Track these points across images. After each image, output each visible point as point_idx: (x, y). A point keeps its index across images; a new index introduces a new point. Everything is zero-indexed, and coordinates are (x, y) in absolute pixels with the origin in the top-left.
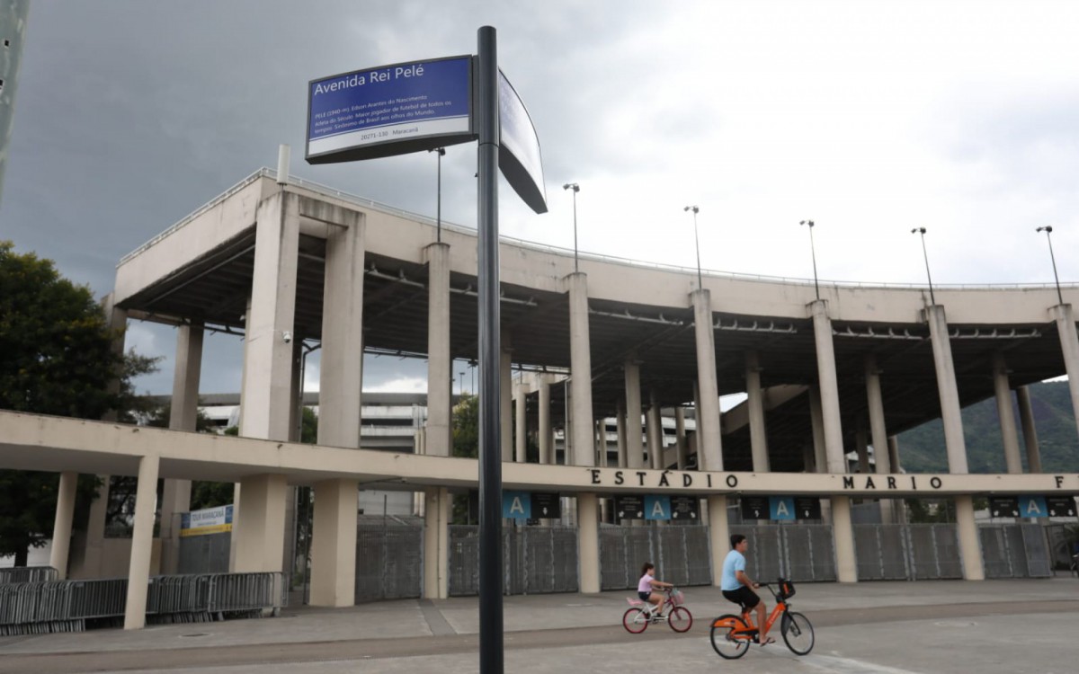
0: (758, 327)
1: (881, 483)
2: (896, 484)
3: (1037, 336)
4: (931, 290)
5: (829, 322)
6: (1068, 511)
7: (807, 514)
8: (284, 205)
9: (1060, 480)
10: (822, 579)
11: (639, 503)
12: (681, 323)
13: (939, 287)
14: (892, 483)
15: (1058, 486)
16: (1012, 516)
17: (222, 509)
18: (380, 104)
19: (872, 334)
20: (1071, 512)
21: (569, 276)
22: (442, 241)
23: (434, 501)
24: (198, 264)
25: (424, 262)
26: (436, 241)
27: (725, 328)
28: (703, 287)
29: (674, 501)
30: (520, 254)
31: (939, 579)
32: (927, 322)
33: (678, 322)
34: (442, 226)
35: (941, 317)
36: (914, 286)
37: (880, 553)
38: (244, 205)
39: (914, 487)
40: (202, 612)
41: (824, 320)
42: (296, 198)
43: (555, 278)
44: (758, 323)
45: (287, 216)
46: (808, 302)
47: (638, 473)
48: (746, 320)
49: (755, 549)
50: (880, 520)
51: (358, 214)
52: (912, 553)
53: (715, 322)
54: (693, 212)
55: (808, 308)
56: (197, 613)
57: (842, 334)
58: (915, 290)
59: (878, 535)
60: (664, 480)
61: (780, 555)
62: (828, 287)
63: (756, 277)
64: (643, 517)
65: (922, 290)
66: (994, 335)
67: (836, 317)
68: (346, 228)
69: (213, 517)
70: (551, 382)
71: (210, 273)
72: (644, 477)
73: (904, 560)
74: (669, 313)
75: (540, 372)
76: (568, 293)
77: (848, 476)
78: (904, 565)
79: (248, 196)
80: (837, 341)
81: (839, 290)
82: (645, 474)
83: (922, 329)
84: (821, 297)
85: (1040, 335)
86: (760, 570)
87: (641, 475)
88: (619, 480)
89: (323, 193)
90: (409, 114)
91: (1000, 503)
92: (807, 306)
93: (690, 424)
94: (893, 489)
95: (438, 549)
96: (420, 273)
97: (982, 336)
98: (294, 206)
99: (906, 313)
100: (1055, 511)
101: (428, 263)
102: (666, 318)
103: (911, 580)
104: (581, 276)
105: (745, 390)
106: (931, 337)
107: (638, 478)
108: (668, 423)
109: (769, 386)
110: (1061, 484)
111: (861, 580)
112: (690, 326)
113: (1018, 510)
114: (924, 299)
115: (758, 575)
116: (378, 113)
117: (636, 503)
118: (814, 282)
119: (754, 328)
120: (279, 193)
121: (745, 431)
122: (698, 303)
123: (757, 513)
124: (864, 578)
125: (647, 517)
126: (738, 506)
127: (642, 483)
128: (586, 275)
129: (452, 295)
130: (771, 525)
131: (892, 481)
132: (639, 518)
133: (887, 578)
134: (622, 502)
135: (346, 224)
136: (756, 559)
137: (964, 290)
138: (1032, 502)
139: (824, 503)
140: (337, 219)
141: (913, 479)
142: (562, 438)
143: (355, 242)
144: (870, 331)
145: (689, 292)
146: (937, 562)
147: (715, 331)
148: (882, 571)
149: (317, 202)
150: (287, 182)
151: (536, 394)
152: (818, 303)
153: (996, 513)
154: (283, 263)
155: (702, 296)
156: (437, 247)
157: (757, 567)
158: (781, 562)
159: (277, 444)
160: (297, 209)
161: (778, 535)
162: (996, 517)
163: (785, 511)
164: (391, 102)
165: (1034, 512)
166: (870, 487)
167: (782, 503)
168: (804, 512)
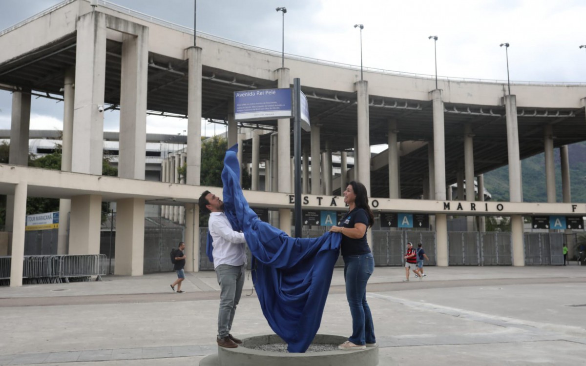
0: (397, 106)
1: (466, 207)
2: (476, 207)
3: (572, 116)
4: (509, 85)
5: (443, 104)
6: (578, 226)
7: (420, 224)
8: (96, 21)
9: (575, 207)
10: (427, 264)
11: (317, 215)
12: (349, 102)
13: (514, 83)
14: (473, 206)
15: (573, 211)
16: (545, 228)
17: (51, 214)
18: (261, 103)
19: (469, 112)
20: (580, 227)
21: (278, 70)
22: (197, 45)
23: (191, 213)
24: (33, 54)
25: (185, 59)
26: (193, 45)
27: (376, 106)
28: (364, 79)
29: (339, 215)
30: (247, 54)
31: (498, 265)
32: (505, 105)
33: (346, 101)
34: (196, 35)
35: (513, 103)
36: (498, 82)
37: (463, 249)
38: (67, 17)
39: (487, 210)
40: (56, 278)
41: (440, 102)
42: (104, 16)
43: (269, 71)
44: (398, 103)
45: (98, 28)
46: (430, 90)
47: (318, 198)
48: (390, 101)
49: (387, 245)
50: (466, 229)
51: (144, 27)
52: (482, 249)
53: (370, 101)
54: (360, 28)
55: (430, 94)
56: (53, 278)
57: (450, 112)
58: (499, 84)
59: (463, 238)
60: (333, 202)
61: (403, 249)
62: (444, 81)
63: (398, 73)
64: (320, 224)
65: (503, 85)
66: (546, 115)
67: (447, 101)
68: (136, 37)
69: (44, 219)
70: (260, 133)
71: (41, 60)
72: (322, 200)
73: (477, 254)
74: (341, 95)
75: (255, 128)
76: (277, 81)
77: (447, 202)
78: (477, 257)
79: (70, 11)
80: (447, 116)
81: (450, 83)
82: (322, 198)
83: (501, 110)
84: (438, 88)
85: (574, 116)
86: (390, 258)
87: (320, 199)
88: (306, 202)
89: (120, 11)
91: (538, 220)
92: (429, 92)
93: (350, 160)
94: (473, 211)
95: (193, 242)
96: (182, 66)
97: (538, 116)
98: (102, 22)
99: (491, 99)
100: (571, 226)
101: (188, 60)
102: (339, 98)
103: (481, 265)
104: (286, 70)
105: (387, 143)
106: (506, 115)
107: (318, 200)
108: (336, 159)
109: (403, 141)
110: (575, 210)
111: (450, 265)
112: (354, 104)
113: (548, 224)
114: (504, 90)
115: (388, 261)
116: (260, 107)
117: (315, 215)
118: (435, 77)
119: (395, 106)
120: (93, 12)
121: (386, 169)
122: (360, 89)
123: (390, 223)
124: (451, 264)
125: (322, 224)
126: (379, 218)
127: (320, 204)
128: (289, 69)
129: (203, 80)
130: (398, 231)
131: (473, 205)
132: (317, 225)
133: (466, 264)
134: (306, 215)
135: (136, 34)
136: (388, 251)
137: (530, 85)
138: (558, 220)
139: (432, 218)
140: (130, 30)
141: (486, 204)
142: (264, 168)
143: (142, 46)
144: (468, 110)
145: (355, 82)
146: (497, 255)
147: (370, 107)
148: (464, 260)
149: (117, 19)
150: (97, 4)
151: (250, 141)
152: (437, 91)
153: (536, 226)
154: (96, 60)
155: (363, 85)
156: (194, 49)
157: (388, 256)
159: (97, 177)
160: (105, 23)
161: (402, 237)
162: (535, 228)
163: (407, 222)
164: (264, 103)
165: (558, 226)
166: (460, 209)
167: (405, 217)
168: (419, 223)
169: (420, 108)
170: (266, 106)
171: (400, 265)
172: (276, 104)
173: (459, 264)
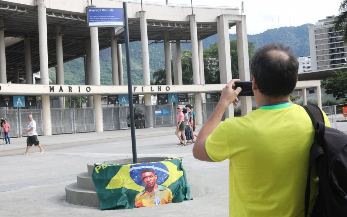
0: (9, 8)
1: (66, 89)
2: (72, 90)
5: (46, 9)
6: (136, 102)
9: (135, 88)
15: (134, 91)
16: (115, 104)
19: (63, 17)
31: (85, 132)
37: (61, 121)
39: (79, 91)
41: (43, 8)
52: (75, 121)
57: (51, 16)
59: (61, 113)
61: (18, 124)
67: (48, 7)
73: (71, 125)
77: (52, 86)
78: (71, 127)
85: (132, 23)
90: (111, 20)
94: (70, 93)
99: (79, 8)
103: (74, 133)
110: (136, 90)
111: (53, 134)
113: (118, 101)
114: (88, 2)
116: (105, 19)
123: (7, 103)
130: (14, 110)
131: (70, 88)
133: (64, 133)
138: (124, 98)
141: (79, 87)
144: (63, 15)
148: (62, 130)
153: (110, 103)
158: (18, 127)
161: (17, 114)
162: (110, 104)
163: (21, 102)
164: (107, 17)
165: (124, 102)
166: (61, 91)
167: (19, 99)
168: (30, 103)
169: (27, 11)
170: (108, 18)
171: (17, 136)
172: (115, 18)
173: (59, 133)
